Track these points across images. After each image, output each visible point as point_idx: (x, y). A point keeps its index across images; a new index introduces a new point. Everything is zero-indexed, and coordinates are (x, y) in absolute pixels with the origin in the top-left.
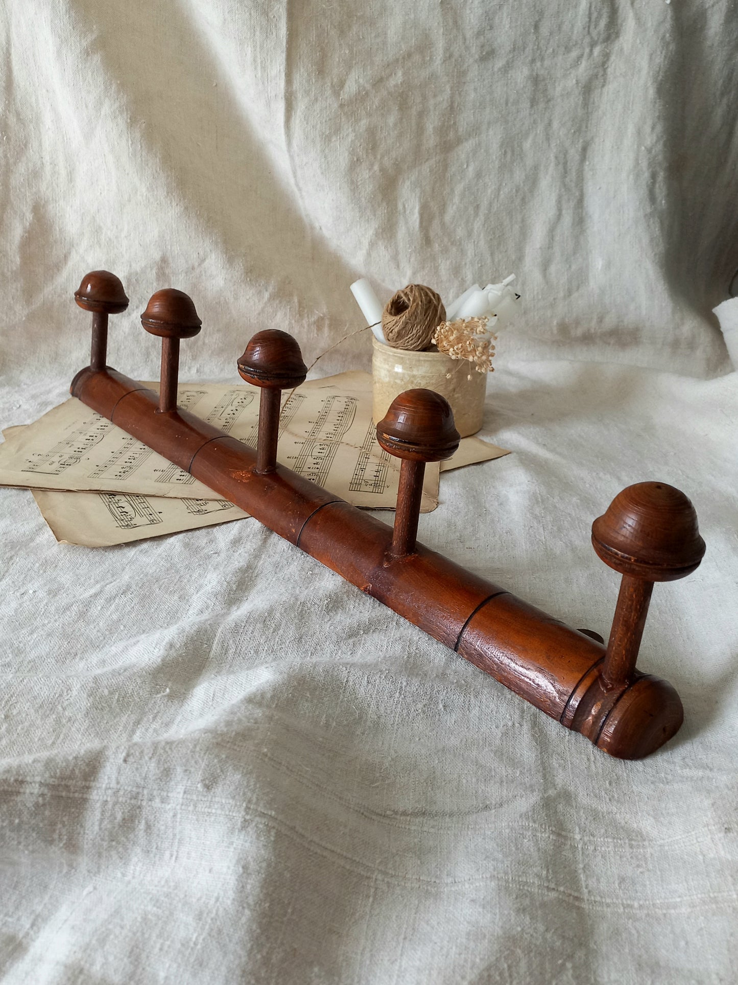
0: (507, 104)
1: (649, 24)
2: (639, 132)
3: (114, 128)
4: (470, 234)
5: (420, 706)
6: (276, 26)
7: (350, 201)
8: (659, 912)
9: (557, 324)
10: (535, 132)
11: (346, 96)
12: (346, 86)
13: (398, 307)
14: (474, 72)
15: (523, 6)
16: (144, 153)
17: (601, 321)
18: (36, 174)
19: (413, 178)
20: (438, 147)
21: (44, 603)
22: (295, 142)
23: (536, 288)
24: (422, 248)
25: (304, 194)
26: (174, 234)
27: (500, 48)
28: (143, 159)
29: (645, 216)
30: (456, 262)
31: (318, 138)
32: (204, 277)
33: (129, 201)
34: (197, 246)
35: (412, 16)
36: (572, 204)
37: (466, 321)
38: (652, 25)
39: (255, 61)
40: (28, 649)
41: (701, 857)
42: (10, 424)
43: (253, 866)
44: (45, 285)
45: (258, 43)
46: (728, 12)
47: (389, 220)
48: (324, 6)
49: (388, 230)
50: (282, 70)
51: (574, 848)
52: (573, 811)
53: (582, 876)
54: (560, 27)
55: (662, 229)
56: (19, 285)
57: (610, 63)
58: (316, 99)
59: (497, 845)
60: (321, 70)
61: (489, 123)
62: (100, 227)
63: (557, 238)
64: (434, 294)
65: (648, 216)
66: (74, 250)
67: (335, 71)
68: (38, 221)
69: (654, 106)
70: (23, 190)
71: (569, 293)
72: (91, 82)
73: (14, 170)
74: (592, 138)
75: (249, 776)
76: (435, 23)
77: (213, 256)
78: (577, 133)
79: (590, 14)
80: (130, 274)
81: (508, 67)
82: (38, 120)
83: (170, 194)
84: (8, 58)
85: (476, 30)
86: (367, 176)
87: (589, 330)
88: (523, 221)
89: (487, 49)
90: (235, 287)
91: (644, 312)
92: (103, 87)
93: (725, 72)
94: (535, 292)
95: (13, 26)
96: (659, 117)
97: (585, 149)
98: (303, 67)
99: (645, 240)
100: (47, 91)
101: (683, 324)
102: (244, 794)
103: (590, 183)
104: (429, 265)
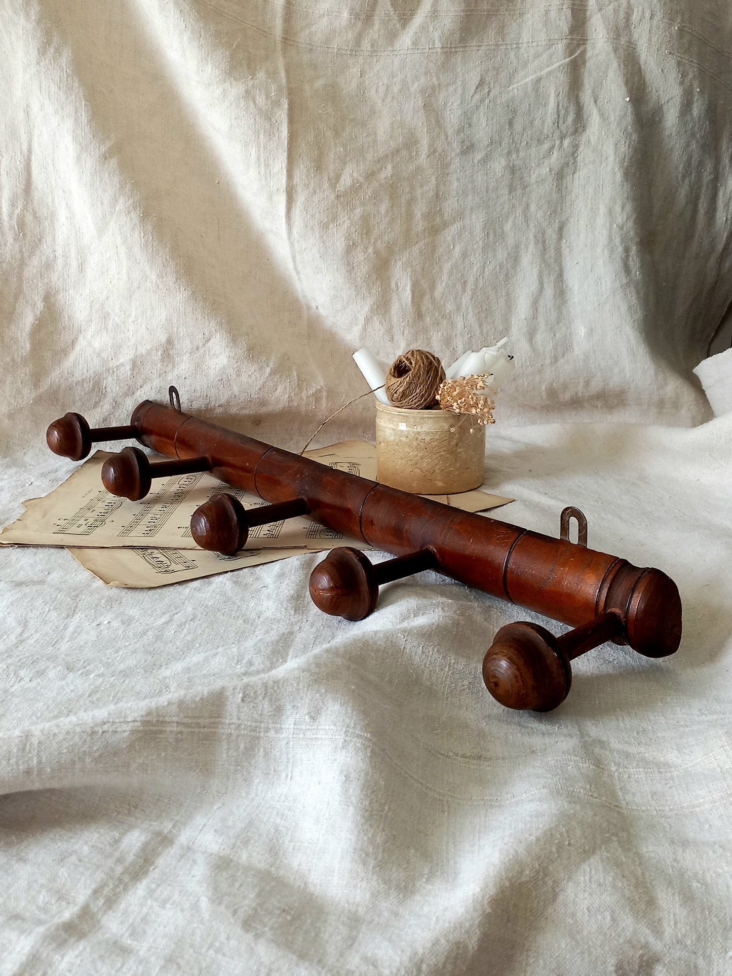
0: (487, 192)
1: (612, 119)
2: (610, 212)
3: (127, 222)
4: (458, 308)
5: (466, 682)
6: (278, 129)
7: (346, 281)
8: (686, 811)
9: (546, 389)
10: (514, 215)
11: (342, 189)
12: (342, 179)
13: (400, 370)
14: (456, 164)
15: (498, 107)
16: (155, 244)
17: (588, 385)
18: (48, 266)
19: (404, 259)
20: (427, 231)
21: (122, 630)
22: (295, 231)
23: (524, 356)
24: (414, 322)
25: (302, 276)
26: (181, 316)
27: (479, 142)
28: (154, 249)
29: (621, 287)
30: (447, 334)
31: (316, 228)
32: (207, 357)
33: (139, 288)
34: (202, 327)
35: (399, 118)
36: (552, 278)
37: (466, 379)
38: (615, 120)
39: (259, 159)
40: (117, 664)
41: (719, 769)
42: (27, 498)
43: (353, 775)
44: (52, 369)
45: (262, 145)
46: (682, 106)
47: (383, 297)
48: (320, 111)
49: (382, 306)
50: (284, 167)
51: (611, 776)
52: (607, 753)
53: (620, 793)
54: (531, 122)
55: (638, 298)
56: (28, 371)
57: (579, 152)
58: (315, 192)
59: (546, 770)
60: (319, 166)
61: (472, 209)
62: (108, 313)
63: (540, 310)
64: (434, 357)
65: (624, 287)
66: (82, 336)
67: (331, 167)
68: (49, 309)
69: (622, 188)
70: (35, 281)
71: (555, 360)
72: (108, 182)
73: (28, 263)
74: (567, 219)
75: (346, 705)
76: (419, 123)
77: (218, 335)
78: (553, 215)
79: (558, 112)
80: (136, 357)
81: (486, 160)
82: (52, 217)
83: (179, 280)
84: (29, 164)
85: (456, 128)
86: (363, 258)
87: (576, 394)
88: (508, 294)
89: (467, 143)
90: (239, 363)
91: (628, 375)
92: (118, 186)
93: (685, 158)
94: (524, 360)
95: (35, 137)
96: (628, 198)
97: (561, 229)
98: (303, 164)
99: (624, 308)
100: (64, 191)
101: (666, 384)
102: (343, 721)
103: (568, 259)
104: (422, 337)
